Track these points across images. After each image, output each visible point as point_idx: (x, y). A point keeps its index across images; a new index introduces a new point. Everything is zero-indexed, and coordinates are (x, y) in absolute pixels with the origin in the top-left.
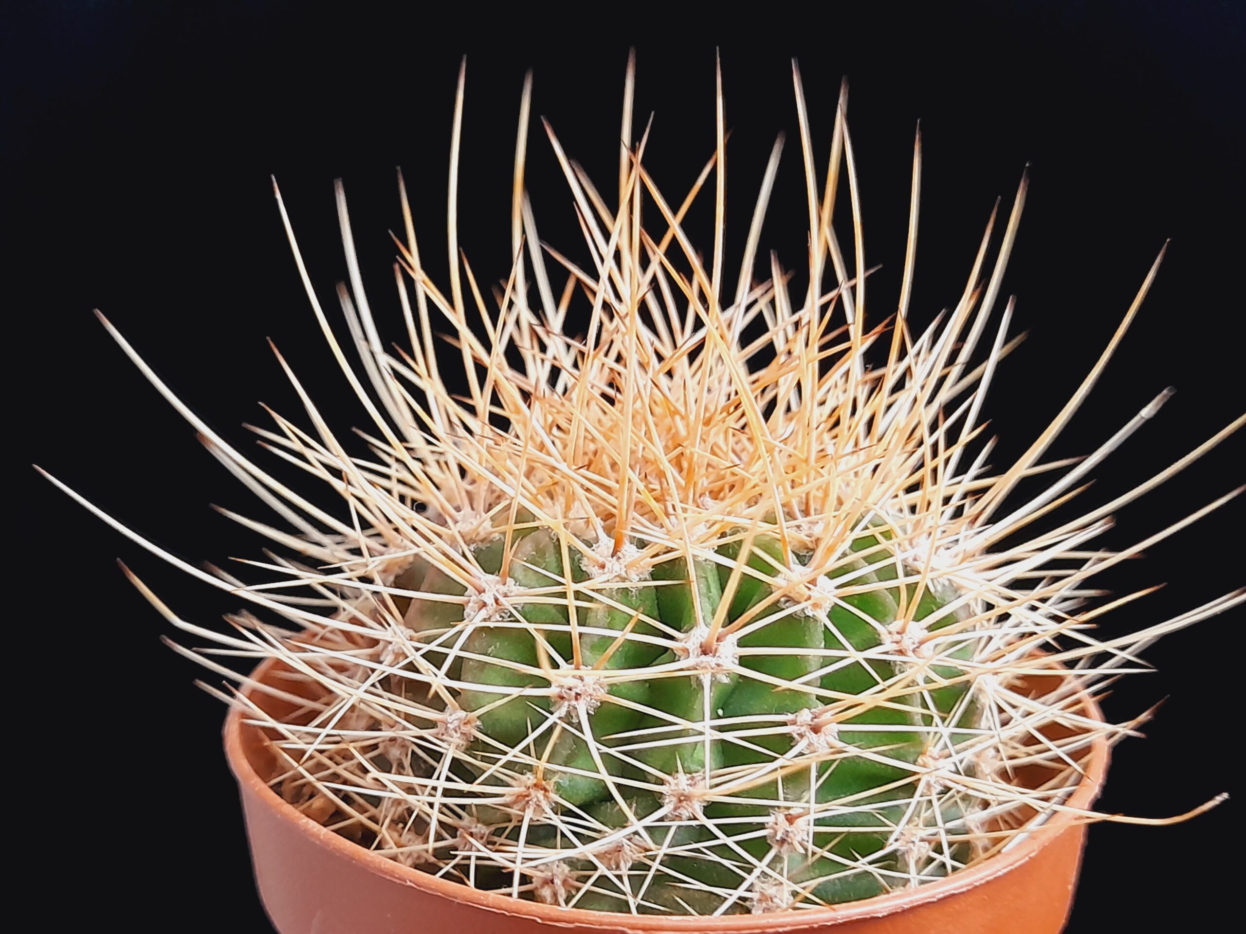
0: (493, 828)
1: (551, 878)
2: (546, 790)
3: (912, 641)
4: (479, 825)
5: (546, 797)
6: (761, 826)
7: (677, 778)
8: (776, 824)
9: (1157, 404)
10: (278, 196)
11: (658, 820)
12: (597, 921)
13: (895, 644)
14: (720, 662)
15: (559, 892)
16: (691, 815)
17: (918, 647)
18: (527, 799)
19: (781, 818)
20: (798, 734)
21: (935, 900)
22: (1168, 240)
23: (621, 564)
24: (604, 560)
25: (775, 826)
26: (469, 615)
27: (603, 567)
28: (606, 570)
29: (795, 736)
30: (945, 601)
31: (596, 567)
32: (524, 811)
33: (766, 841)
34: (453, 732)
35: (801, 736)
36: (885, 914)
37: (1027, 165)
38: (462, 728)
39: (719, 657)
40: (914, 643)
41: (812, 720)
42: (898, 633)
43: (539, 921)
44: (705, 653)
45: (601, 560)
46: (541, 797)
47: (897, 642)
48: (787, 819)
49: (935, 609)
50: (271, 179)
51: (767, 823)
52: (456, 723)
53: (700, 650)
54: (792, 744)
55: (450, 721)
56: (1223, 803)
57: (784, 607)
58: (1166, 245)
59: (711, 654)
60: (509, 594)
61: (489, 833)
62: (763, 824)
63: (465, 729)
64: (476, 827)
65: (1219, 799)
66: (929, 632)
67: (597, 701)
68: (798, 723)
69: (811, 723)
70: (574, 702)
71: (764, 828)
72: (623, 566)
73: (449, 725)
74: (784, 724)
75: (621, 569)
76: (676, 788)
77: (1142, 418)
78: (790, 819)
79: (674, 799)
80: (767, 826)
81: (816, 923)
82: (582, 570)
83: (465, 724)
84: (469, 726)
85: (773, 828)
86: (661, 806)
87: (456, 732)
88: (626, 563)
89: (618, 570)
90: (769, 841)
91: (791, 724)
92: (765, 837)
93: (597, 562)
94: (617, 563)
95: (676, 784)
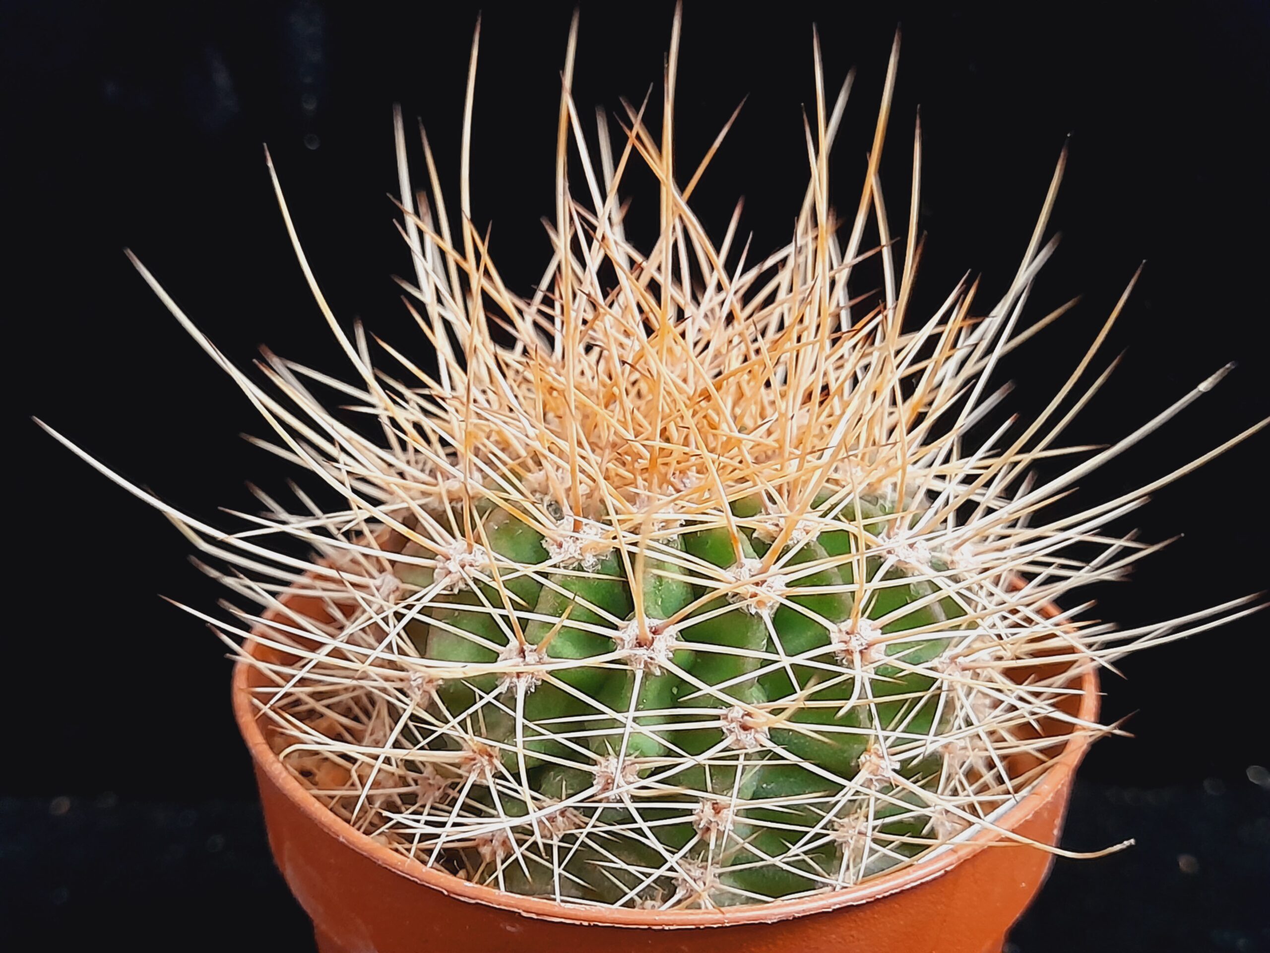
0: (449, 781)
1: (491, 838)
2: (490, 756)
3: (859, 643)
4: (438, 777)
5: (491, 762)
6: (690, 812)
7: (608, 760)
8: (702, 812)
9: (1216, 378)
10: (270, 164)
11: (582, 801)
12: (495, 900)
13: (843, 644)
14: (653, 656)
15: (498, 853)
16: (618, 798)
17: (866, 649)
18: (473, 762)
19: (708, 805)
20: (728, 729)
21: (830, 910)
22: (1144, 261)
23: (577, 546)
24: (563, 540)
25: (701, 814)
26: (437, 579)
27: (560, 546)
28: (563, 550)
29: (725, 730)
30: (919, 594)
31: (555, 547)
32: (470, 772)
33: (692, 826)
34: (416, 690)
35: (731, 731)
36: (775, 921)
37: (1069, 135)
38: (425, 686)
39: (653, 650)
40: (862, 645)
41: (742, 717)
42: (847, 633)
43: (446, 893)
44: (640, 645)
45: (560, 539)
46: (486, 763)
47: (845, 642)
48: (714, 808)
49: (909, 601)
50: (263, 147)
51: (695, 810)
52: (419, 681)
53: (635, 642)
54: (723, 737)
55: (413, 679)
56: (1130, 847)
57: (731, 601)
58: (1141, 266)
59: (645, 647)
60: (474, 564)
61: (446, 786)
62: (691, 810)
63: (427, 687)
64: (434, 779)
65: (1126, 843)
66: (882, 634)
67: (537, 680)
68: (729, 719)
69: (741, 720)
70: (515, 680)
71: (692, 814)
72: (578, 548)
73: (412, 683)
74: (717, 718)
75: (575, 551)
76: (606, 770)
77: (1199, 391)
78: (717, 809)
79: (603, 781)
80: (694, 812)
81: (703, 925)
82: (542, 547)
83: (428, 682)
84: (430, 684)
85: (700, 816)
86: (592, 785)
87: (419, 689)
88: (581, 546)
89: (573, 551)
90: (695, 827)
91: (724, 719)
92: (691, 823)
93: (555, 541)
94: (573, 545)
95: (607, 767)
